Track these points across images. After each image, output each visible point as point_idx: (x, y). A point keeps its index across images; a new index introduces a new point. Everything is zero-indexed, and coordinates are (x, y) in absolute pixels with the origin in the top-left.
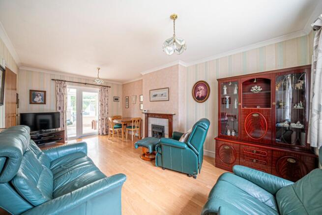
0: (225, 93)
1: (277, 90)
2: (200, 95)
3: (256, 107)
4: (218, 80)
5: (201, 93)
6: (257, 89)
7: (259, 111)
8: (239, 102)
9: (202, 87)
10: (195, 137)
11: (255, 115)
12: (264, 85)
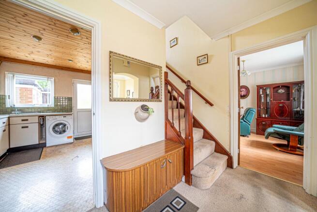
0: (261, 93)
1: (293, 91)
2: (242, 95)
3: (281, 101)
4: (257, 86)
5: (243, 93)
6: (281, 91)
7: (283, 103)
8: (271, 98)
9: (244, 90)
10: (248, 116)
11: (281, 105)
12: (285, 89)
